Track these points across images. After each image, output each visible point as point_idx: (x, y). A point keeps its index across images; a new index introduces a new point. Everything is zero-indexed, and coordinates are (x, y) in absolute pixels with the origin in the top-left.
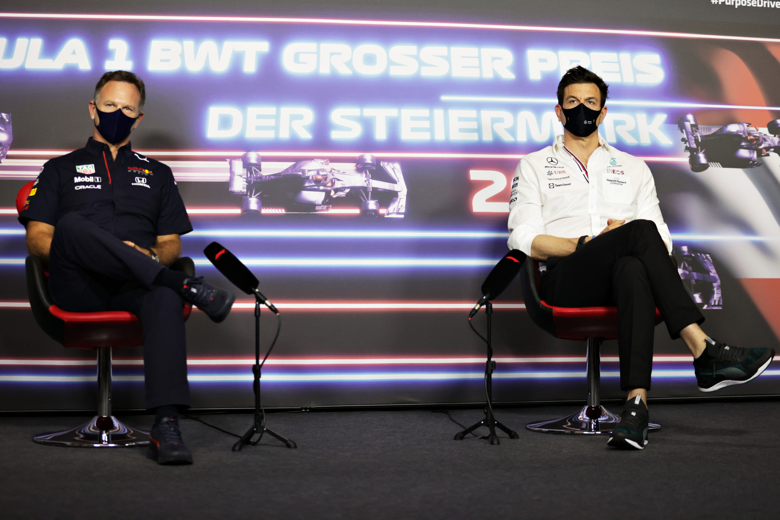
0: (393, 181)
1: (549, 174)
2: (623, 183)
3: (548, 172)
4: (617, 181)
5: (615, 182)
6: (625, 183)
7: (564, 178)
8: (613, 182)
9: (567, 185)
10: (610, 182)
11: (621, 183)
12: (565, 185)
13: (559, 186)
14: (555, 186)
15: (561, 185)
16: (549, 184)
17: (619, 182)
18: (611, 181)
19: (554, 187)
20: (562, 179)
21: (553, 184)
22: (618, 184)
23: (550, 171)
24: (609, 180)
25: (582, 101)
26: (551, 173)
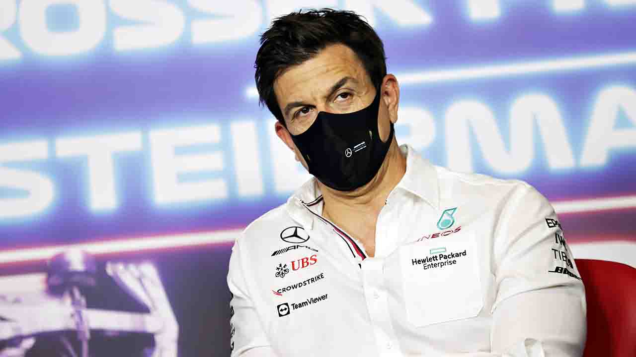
1: (279, 273)
2: (457, 255)
3: (278, 269)
4: (438, 258)
5: (436, 262)
6: (464, 253)
7: (312, 280)
8: (430, 263)
9: (319, 299)
10: (422, 264)
11: (452, 259)
12: (315, 301)
13: (300, 306)
14: (291, 307)
15: (305, 303)
16: (278, 307)
17: (446, 257)
18: (424, 261)
19: (288, 313)
20: (307, 282)
21: (287, 304)
22: (442, 264)
23: (283, 266)
24: (419, 261)
25: (321, 107)
26: (284, 269)
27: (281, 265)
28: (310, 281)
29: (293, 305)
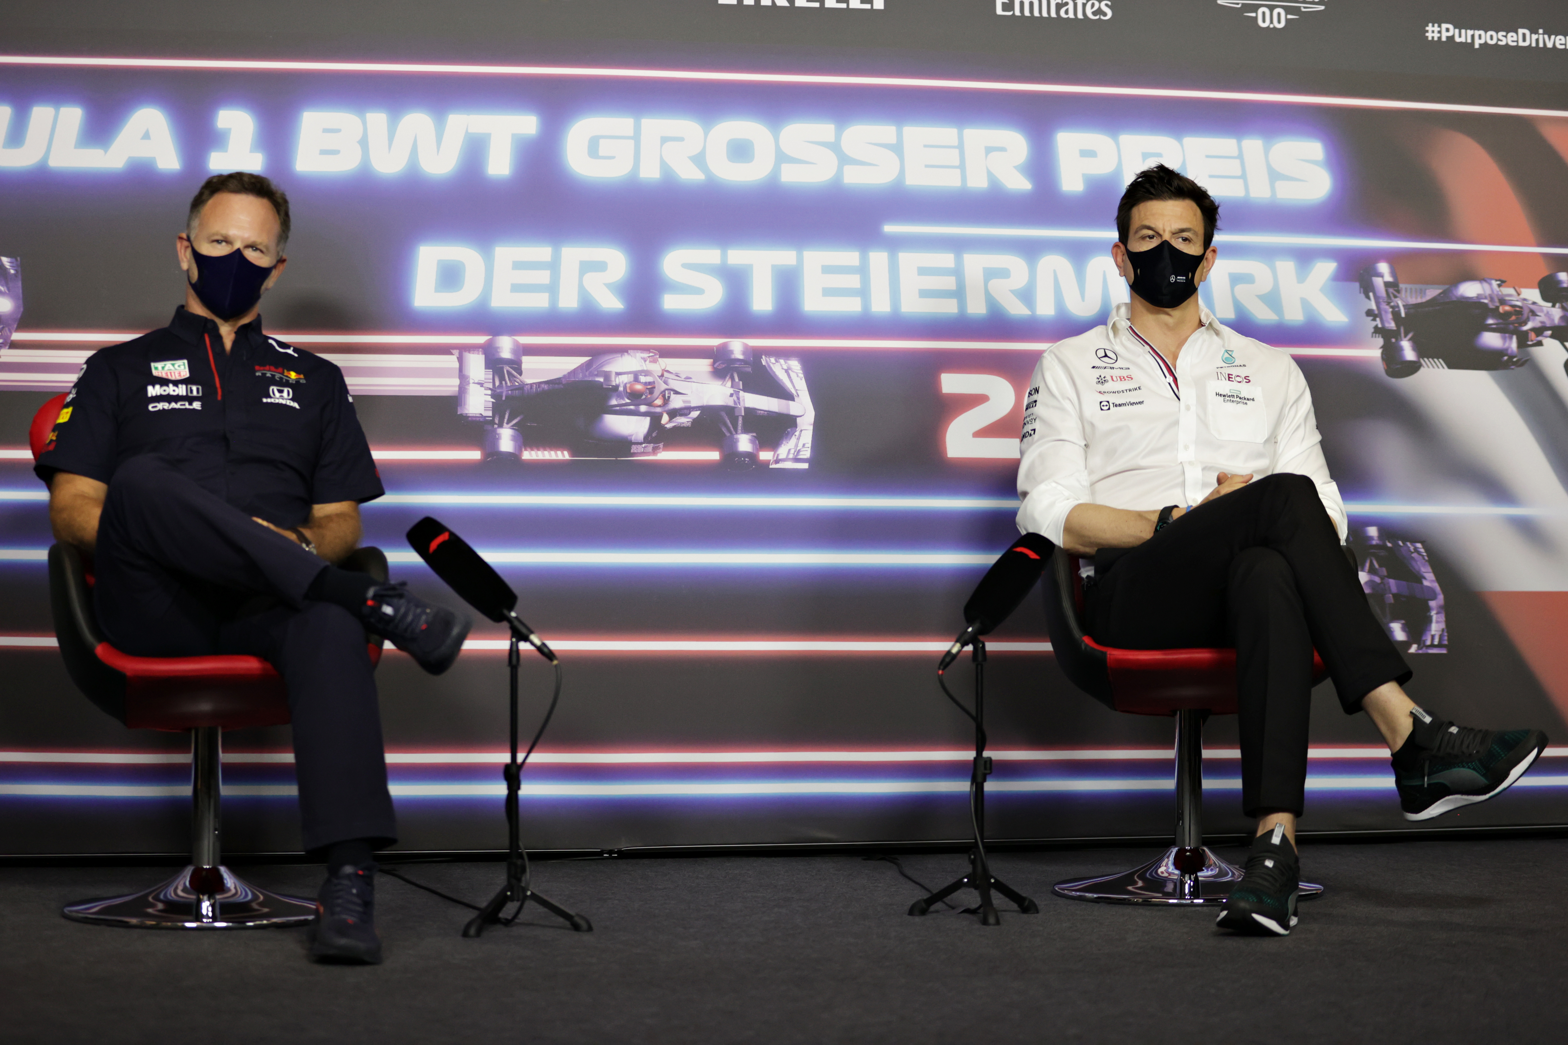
0: (787, 396)
1: (1099, 382)
2: (1248, 399)
3: (1098, 379)
4: (1235, 397)
5: (1233, 399)
6: (1253, 400)
7: (1130, 390)
8: (1229, 399)
9: (1137, 403)
10: (1222, 398)
11: (1245, 401)
12: (1132, 404)
13: (1120, 405)
14: (1111, 405)
15: (1124, 404)
16: (1101, 402)
17: (1240, 398)
18: (1224, 396)
19: (1109, 409)
20: (1125, 391)
21: (1108, 402)
22: (1238, 403)
23: (1102, 377)
24: (1221, 395)
25: (1167, 237)
26: (1103, 379)
27: (1100, 376)
28: (1128, 391)
29: (1113, 404)
